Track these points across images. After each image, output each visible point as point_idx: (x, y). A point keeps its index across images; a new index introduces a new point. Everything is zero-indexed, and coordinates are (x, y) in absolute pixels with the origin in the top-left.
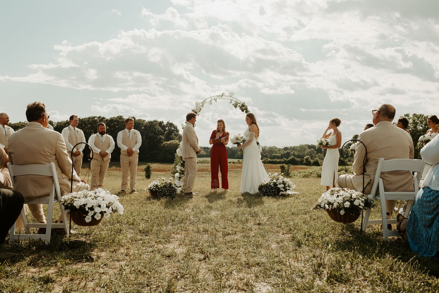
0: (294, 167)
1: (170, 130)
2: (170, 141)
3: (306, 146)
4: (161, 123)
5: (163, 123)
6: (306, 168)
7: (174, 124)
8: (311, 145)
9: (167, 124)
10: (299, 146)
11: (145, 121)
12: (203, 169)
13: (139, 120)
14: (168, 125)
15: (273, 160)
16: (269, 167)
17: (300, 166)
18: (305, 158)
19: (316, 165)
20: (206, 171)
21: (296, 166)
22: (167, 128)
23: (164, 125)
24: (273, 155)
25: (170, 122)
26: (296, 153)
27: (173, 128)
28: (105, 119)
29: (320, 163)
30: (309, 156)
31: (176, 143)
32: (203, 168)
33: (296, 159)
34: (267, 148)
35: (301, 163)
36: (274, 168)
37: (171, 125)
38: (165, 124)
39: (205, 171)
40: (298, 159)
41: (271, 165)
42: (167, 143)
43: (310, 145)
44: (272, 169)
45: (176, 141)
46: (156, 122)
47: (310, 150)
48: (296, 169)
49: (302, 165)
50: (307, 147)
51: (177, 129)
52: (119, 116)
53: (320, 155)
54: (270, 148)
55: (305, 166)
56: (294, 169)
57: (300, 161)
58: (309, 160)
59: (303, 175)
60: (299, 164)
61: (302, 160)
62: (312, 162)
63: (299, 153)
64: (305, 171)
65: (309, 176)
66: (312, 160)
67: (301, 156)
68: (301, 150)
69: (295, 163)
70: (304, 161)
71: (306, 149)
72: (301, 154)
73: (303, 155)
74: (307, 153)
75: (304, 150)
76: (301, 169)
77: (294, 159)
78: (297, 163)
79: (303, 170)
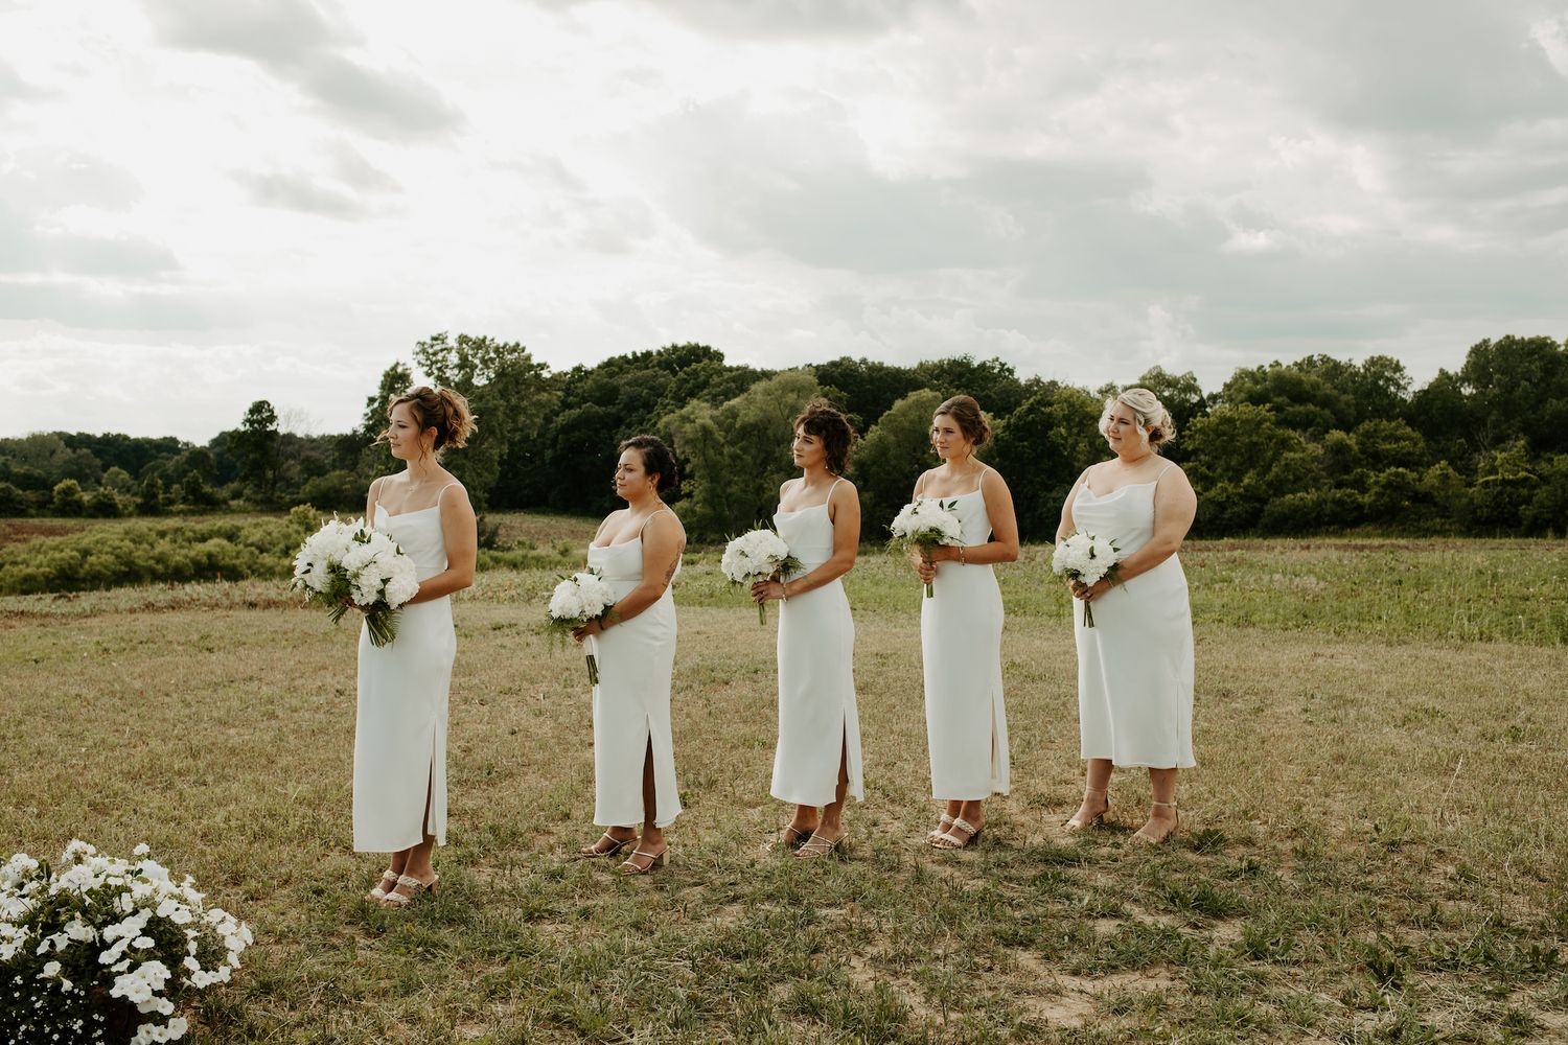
0: (10, 525)
3: (56, 437)
6: (64, 532)
8: (80, 434)
10: (24, 437)
17: (36, 521)
18: (56, 488)
19: (108, 516)
21: (17, 521)
26: (17, 469)
29: (120, 507)
30: (75, 482)
33: (21, 492)
35: (44, 507)
40: (31, 495)
43: (74, 433)
47: (74, 452)
48: (20, 537)
49: (44, 516)
50: (62, 443)
53: (119, 474)
55: (58, 522)
56: (13, 536)
57: (34, 499)
58: (73, 494)
59: (54, 560)
60: (33, 511)
61: (43, 495)
62: (86, 504)
63: (26, 467)
64: (61, 543)
65: (81, 565)
66: (86, 497)
67: (36, 479)
68: (38, 455)
69: (16, 509)
70: (55, 500)
71: (59, 451)
72: (38, 471)
73: (44, 475)
74: (61, 466)
75: (48, 454)
76: (42, 533)
77: (10, 494)
78: (23, 510)
79: (51, 538)
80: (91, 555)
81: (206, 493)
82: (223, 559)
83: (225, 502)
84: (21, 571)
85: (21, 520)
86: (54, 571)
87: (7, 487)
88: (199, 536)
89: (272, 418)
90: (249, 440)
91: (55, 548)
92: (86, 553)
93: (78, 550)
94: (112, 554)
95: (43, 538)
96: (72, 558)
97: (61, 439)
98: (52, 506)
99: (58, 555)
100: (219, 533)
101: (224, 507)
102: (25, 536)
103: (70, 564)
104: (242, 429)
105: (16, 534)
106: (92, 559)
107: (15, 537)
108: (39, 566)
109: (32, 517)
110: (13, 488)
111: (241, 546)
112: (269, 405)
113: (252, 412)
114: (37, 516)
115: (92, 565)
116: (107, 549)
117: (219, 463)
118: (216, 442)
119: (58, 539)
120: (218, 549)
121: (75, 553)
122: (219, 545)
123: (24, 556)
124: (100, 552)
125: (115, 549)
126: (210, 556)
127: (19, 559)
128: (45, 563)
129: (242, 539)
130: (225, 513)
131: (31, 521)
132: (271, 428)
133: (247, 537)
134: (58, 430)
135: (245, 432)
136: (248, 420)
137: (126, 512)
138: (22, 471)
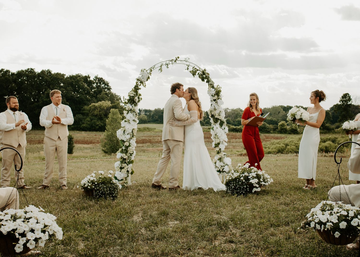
0: (265, 136)
1: (98, 87)
2: (99, 103)
3: (280, 108)
4: (86, 79)
5: (89, 78)
6: (281, 138)
7: (104, 79)
8: (287, 106)
9: (94, 80)
10: (271, 107)
11: (65, 75)
12: (144, 140)
13: (58, 74)
14: (96, 80)
15: (237, 127)
16: (232, 137)
17: (273, 135)
18: (279, 124)
19: (294, 134)
20: (149, 142)
21: (267, 135)
22: (95, 85)
23: (91, 81)
24: (237, 120)
25: (99, 76)
26: (268, 118)
27: (103, 85)
28: (9, 72)
31: (106, 105)
32: (144, 138)
33: (268, 125)
34: (229, 111)
35: (275, 130)
36: (239, 138)
37: (101, 80)
38: (92, 79)
39: (146, 142)
40: (271, 126)
41: (234, 133)
42: (95, 105)
43: (286, 106)
44: (236, 139)
45: (107, 102)
46: (79, 76)
47: (286, 112)
48: (268, 140)
49: (275, 133)
50: (282, 109)
51: (108, 86)
52: (29, 69)
54: (233, 110)
55: (279, 135)
56: (265, 139)
57: (272, 128)
58: (284, 126)
59: (277, 147)
60: (272, 132)
61: (275, 126)
62: (288, 130)
63: (271, 118)
64: (280, 142)
65: (285, 149)
66: (288, 127)
67: (274, 121)
68: (275, 114)
69: (267, 131)
70: (279, 128)
71: (281, 112)
72: (275, 119)
73: (276, 120)
74: (282, 117)
75: (278, 113)
76: (274, 139)
77: (265, 126)
78: (269, 131)
79: (277, 140)
80: (288, 146)
81: (327, 126)
82: (331, 149)
83: (333, 129)
84: (267, 150)
85: (268, 134)
86: (277, 151)
87: (264, 124)
88: (323, 141)
89: (350, 99)
90: (342, 107)
91: (278, 143)
92: (287, 145)
93: (285, 144)
94: (295, 146)
95: (275, 140)
96: (283, 147)
97: (282, 108)
98: (277, 130)
99: (278, 146)
100: (329, 140)
101: (333, 131)
102: (269, 139)
103: (282, 149)
104: (339, 103)
105: (267, 139)
106: (288, 147)
107: (266, 140)
108: (272, 149)
109: (272, 133)
110: (266, 124)
111: (337, 144)
112: (349, 95)
113: (343, 97)
114: (273, 133)
115: (288, 149)
116: (293, 144)
117: (333, 116)
118: (332, 109)
119: (279, 140)
120: (329, 145)
121: (284, 145)
122: (329, 144)
123: (268, 146)
124: (291, 145)
125: (296, 144)
126: (326, 147)
127: (267, 147)
128: (274, 148)
129: (337, 141)
130: (333, 133)
131: (271, 135)
132: (349, 103)
133: (339, 141)
134: (281, 105)
135: (340, 105)
136: (341, 100)
137: (300, 132)
138: (270, 119)
